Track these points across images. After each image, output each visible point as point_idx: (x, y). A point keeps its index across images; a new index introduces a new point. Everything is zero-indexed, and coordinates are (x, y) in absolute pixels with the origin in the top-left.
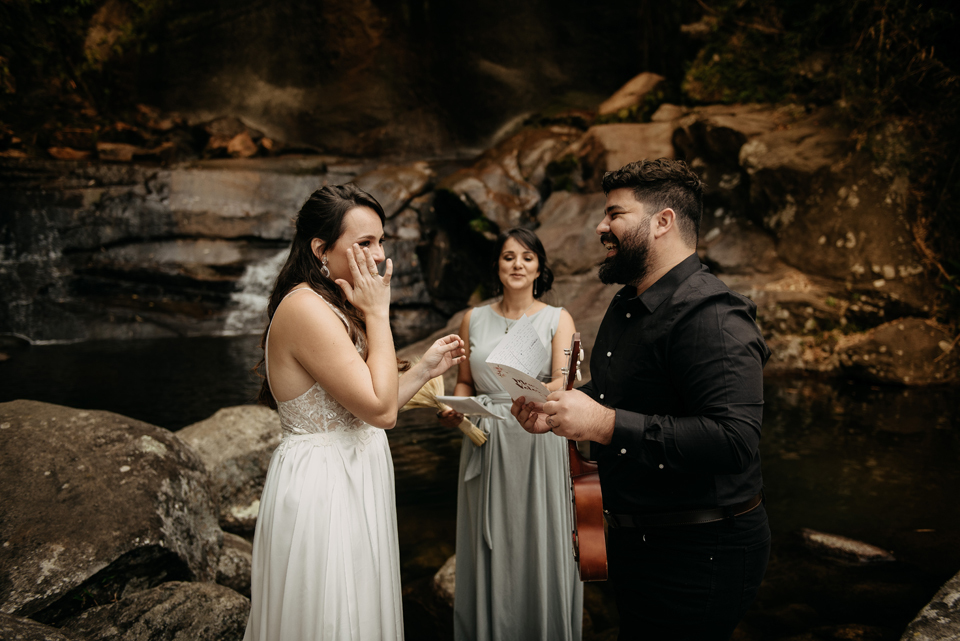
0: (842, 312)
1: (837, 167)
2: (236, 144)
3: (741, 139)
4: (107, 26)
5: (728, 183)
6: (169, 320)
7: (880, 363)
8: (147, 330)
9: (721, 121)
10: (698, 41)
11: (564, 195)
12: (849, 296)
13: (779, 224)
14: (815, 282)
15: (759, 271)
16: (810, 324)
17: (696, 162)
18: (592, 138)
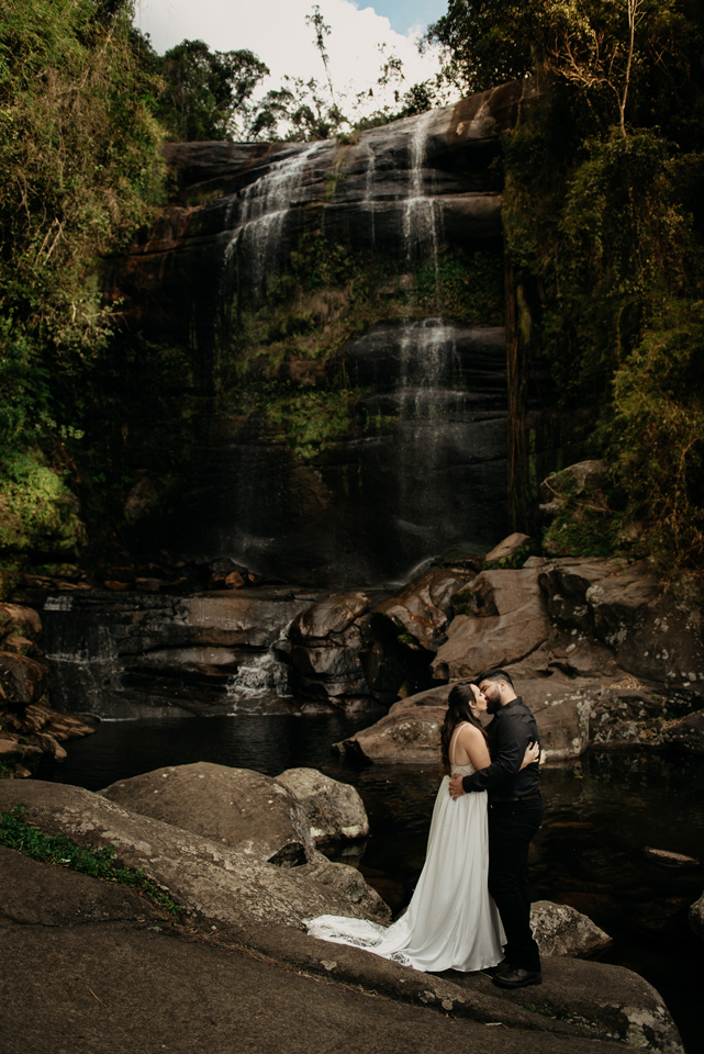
0: (663, 704)
1: (653, 604)
2: (231, 579)
3: (587, 584)
4: (140, 496)
5: (579, 612)
6: (190, 705)
7: (692, 740)
8: (176, 712)
9: (572, 571)
10: (551, 516)
11: (465, 617)
12: (668, 693)
13: (616, 641)
14: (644, 683)
15: (605, 675)
16: (642, 713)
17: (556, 598)
18: (483, 579)
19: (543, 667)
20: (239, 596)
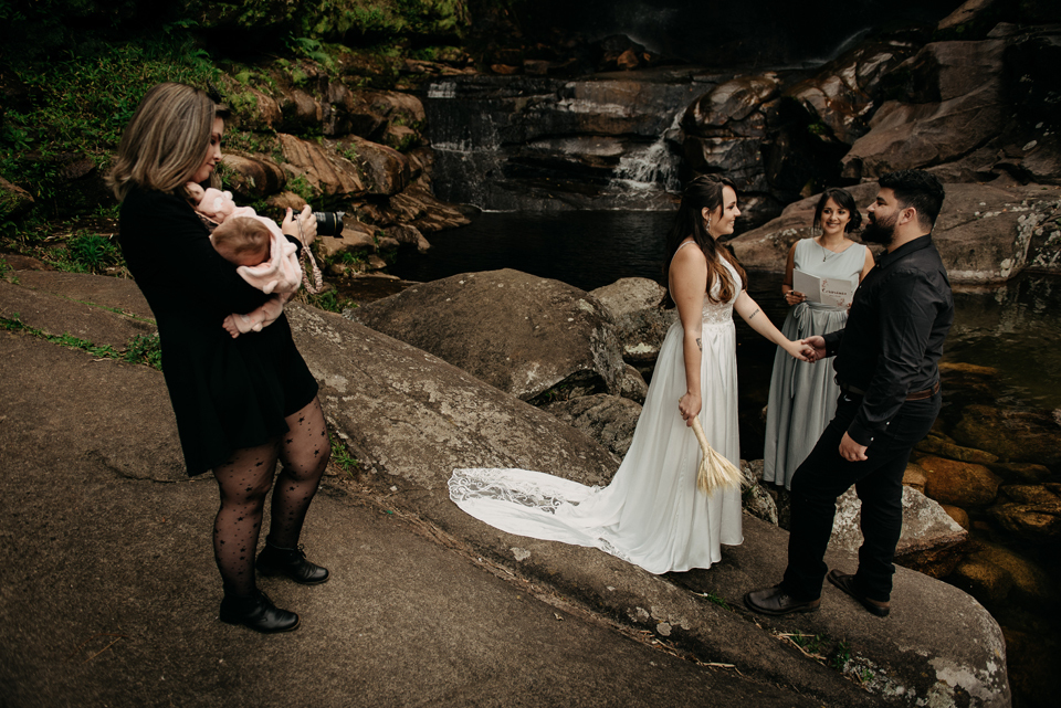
2: (623, 58)
11: (896, 103)
17: (1023, 79)
18: (928, 53)
19: (985, 169)
20: (629, 79)
